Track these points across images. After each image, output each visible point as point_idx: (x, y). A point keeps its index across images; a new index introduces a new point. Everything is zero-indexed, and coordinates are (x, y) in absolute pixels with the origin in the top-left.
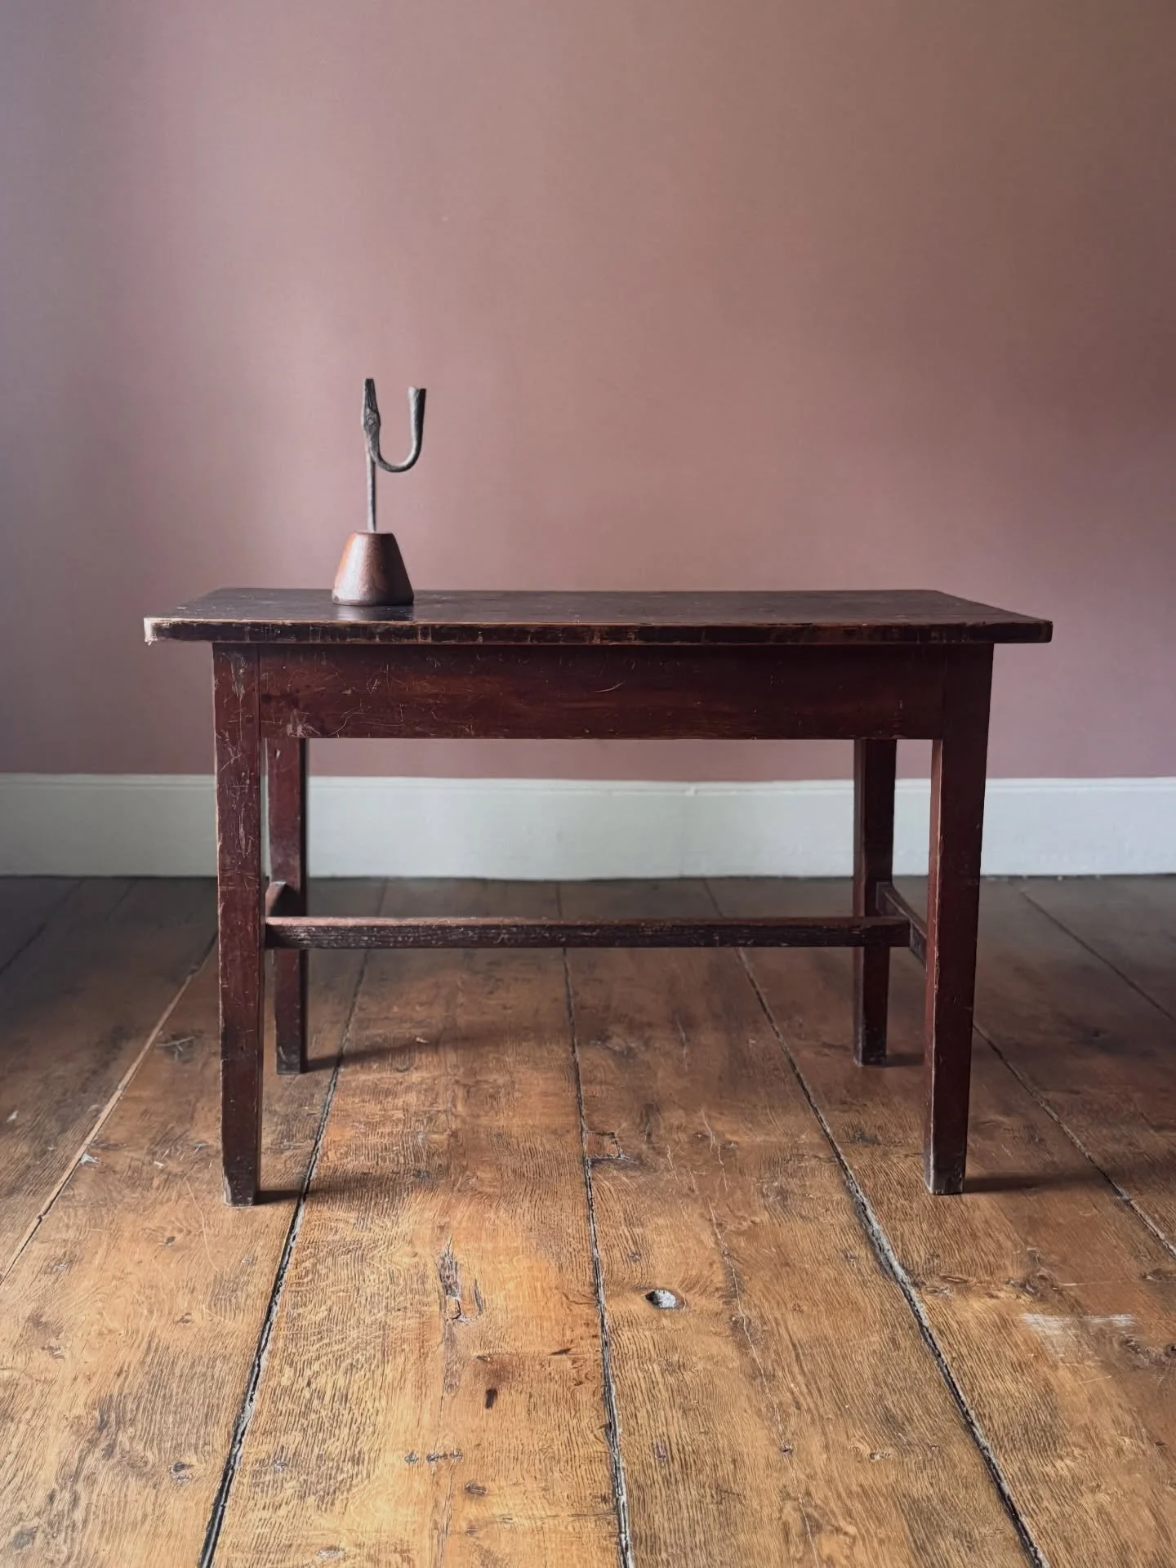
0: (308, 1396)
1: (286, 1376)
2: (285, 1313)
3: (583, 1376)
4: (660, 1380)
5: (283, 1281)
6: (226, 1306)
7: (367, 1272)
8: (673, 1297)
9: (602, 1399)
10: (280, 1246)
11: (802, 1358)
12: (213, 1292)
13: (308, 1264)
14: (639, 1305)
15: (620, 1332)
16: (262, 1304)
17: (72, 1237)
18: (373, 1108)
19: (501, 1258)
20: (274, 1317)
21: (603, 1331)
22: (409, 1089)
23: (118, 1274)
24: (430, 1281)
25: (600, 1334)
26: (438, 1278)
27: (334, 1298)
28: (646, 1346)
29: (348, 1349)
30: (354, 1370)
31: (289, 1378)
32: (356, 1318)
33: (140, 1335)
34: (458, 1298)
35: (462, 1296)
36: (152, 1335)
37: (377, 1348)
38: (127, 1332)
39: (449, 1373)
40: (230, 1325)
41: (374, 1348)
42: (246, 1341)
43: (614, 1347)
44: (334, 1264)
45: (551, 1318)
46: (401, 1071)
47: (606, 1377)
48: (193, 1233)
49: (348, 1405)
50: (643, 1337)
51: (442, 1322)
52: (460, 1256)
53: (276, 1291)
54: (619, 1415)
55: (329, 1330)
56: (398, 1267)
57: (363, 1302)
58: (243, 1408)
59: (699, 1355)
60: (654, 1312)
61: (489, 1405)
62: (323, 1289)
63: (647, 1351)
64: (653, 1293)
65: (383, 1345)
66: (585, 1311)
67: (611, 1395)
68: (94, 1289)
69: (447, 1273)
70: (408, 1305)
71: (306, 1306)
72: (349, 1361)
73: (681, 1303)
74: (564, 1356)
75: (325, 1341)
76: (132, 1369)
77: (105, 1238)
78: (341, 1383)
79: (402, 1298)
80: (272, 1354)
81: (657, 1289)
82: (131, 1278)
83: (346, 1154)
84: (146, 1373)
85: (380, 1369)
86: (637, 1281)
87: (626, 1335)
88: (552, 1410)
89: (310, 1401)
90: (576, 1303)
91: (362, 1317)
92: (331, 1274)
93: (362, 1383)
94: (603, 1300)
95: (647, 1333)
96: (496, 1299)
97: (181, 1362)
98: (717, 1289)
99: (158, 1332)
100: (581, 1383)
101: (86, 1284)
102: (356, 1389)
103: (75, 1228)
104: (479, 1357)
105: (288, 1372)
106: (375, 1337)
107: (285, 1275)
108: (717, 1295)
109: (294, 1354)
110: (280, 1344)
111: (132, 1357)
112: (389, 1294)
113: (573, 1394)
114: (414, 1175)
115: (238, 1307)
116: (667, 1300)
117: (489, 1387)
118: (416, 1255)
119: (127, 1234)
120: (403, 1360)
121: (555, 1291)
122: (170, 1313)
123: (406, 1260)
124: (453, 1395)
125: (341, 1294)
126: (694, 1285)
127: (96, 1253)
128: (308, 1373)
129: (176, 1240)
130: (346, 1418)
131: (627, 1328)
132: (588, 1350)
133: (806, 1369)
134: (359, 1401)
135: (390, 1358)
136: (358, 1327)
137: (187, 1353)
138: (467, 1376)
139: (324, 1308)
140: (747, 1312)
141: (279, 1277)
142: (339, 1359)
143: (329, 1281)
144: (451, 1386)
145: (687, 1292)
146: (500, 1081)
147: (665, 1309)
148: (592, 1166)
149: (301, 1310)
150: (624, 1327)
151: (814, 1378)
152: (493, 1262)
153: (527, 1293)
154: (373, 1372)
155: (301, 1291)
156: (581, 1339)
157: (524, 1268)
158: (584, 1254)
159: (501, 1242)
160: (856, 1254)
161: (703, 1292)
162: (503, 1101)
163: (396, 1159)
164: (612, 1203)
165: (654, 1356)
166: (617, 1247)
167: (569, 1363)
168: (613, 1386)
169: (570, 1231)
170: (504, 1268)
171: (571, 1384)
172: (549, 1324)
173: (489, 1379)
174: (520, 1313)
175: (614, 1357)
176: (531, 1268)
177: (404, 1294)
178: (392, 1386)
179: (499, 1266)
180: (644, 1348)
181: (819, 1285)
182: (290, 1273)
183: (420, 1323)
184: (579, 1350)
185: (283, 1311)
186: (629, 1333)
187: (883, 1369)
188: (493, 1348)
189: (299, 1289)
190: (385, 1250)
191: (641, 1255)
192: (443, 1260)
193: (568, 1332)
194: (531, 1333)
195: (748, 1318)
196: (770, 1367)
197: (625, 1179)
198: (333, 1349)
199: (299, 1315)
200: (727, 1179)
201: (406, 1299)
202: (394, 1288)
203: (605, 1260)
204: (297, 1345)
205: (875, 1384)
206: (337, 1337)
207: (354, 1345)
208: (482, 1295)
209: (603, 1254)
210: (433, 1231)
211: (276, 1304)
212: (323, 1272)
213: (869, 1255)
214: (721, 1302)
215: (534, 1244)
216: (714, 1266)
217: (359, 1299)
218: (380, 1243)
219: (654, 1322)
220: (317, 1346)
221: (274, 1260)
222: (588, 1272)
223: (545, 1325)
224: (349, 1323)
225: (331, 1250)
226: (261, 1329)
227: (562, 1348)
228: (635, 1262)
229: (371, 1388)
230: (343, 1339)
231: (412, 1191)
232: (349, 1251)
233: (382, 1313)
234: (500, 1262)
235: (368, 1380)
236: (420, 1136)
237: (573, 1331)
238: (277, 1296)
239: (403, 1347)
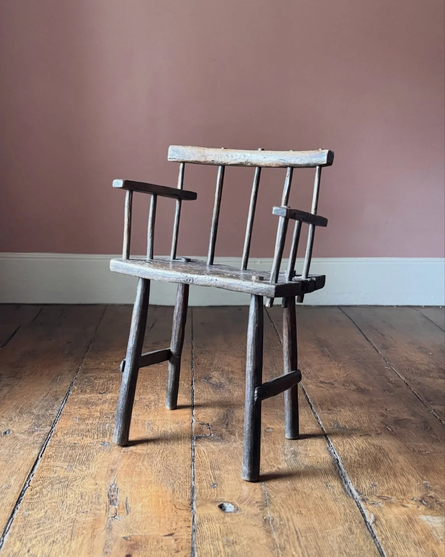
1: (17, 546)
2: (21, 514)
3: (180, 548)
4: (222, 550)
5: (23, 497)
7: (69, 493)
8: (233, 507)
10: (24, 479)
11: (300, 538)
13: (38, 489)
14: (215, 510)
15: (202, 525)
16: (10, 509)
18: (84, 411)
19: (142, 486)
20: (15, 516)
21: (193, 524)
22: (105, 402)
24: (102, 498)
25: (191, 525)
26: (107, 496)
27: (49, 506)
28: (216, 532)
29: (53, 533)
30: (54, 544)
31: (18, 548)
32: (59, 517)
34: (117, 507)
35: (119, 506)
37: (69, 532)
39: (106, 546)
41: (67, 532)
43: (198, 532)
44: (52, 489)
45: (165, 517)
46: (102, 394)
47: (193, 549)
50: (215, 527)
51: (106, 518)
52: (120, 485)
53: (18, 502)
55: (44, 523)
56: (86, 490)
57: (65, 508)
59: (245, 537)
60: (222, 514)
62: (43, 502)
63: (216, 535)
64: (222, 504)
65: (72, 530)
66: (185, 514)
69: (112, 494)
70: (89, 510)
71: (33, 510)
72: (52, 539)
73: (237, 509)
74: (171, 537)
75: (41, 528)
78: (46, 551)
79: (86, 507)
80: (11, 535)
81: (224, 502)
83: (67, 434)
85: (69, 544)
86: (214, 498)
87: (205, 527)
90: (180, 509)
91: (63, 516)
92: (49, 494)
93: (58, 551)
94: (195, 507)
95: (217, 525)
96: (137, 508)
98: (257, 502)
100: (178, 551)
102: (54, 553)
104: (124, 538)
105: (18, 544)
106: (69, 527)
107: (25, 494)
108: (256, 505)
109: (23, 535)
110: (16, 530)
114: (101, 444)
116: (229, 508)
117: (127, 554)
118: (96, 484)
120: (82, 539)
121: (169, 503)
123: (91, 487)
125: (53, 504)
126: (244, 500)
128: (29, 545)
131: (206, 522)
132: (184, 534)
133: (302, 545)
135: (75, 538)
136: (60, 521)
138: (116, 547)
139: (43, 511)
140: (272, 514)
141: (21, 495)
142: (47, 538)
143: (48, 497)
144: (106, 553)
145: (240, 504)
146: (152, 398)
147: (228, 512)
148: (196, 440)
149: (30, 512)
150: (205, 522)
151: (306, 549)
152: (138, 488)
153: (154, 504)
154: (65, 545)
155: (32, 502)
156: (181, 528)
157: (154, 491)
158: (187, 484)
159: (143, 479)
160: (333, 485)
161: (249, 504)
162: (153, 408)
163: (93, 436)
164: (204, 458)
165: (220, 537)
166: (205, 480)
167: (173, 541)
168: (196, 553)
169: (181, 472)
170: (143, 491)
171: (173, 552)
172: (164, 520)
173: (128, 549)
174: (149, 514)
175: (198, 538)
176: (158, 491)
177: (87, 504)
178: (74, 552)
179: (141, 490)
180: (215, 533)
181: (311, 500)
182: (28, 493)
183: (94, 519)
184: (179, 534)
185: (20, 512)
186: (207, 525)
187: (344, 544)
188: (132, 533)
189: (31, 501)
190: (80, 482)
191: (217, 485)
192: (111, 487)
193: (174, 525)
194: (154, 525)
195: (272, 517)
196: (283, 544)
197: (212, 446)
198: (44, 533)
199: (29, 515)
200: (266, 447)
201: (88, 507)
202: (82, 501)
203: (198, 487)
204: (25, 530)
205: (340, 553)
206: (48, 526)
207: (56, 531)
208: (130, 505)
209: (197, 484)
210: (107, 472)
211: (17, 509)
212: (45, 493)
213: (339, 485)
214: (258, 509)
215: (161, 480)
216: (256, 490)
217: (62, 506)
218: (78, 478)
219: (222, 519)
220: (36, 531)
221: (20, 487)
222: (188, 493)
223: (162, 521)
224: (55, 519)
225: (51, 481)
226: (7, 522)
227: (170, 533)
228: (214, 488)
229: (62, 553)
230: (51, 527)
231: (99, 452)
232: (61, 482)
233: (74, 514)
234: (141, 488)
235: (61, 549)
236: (107, 425)
237: (177, 524)
238: (19, 505)
239: (83, 532)
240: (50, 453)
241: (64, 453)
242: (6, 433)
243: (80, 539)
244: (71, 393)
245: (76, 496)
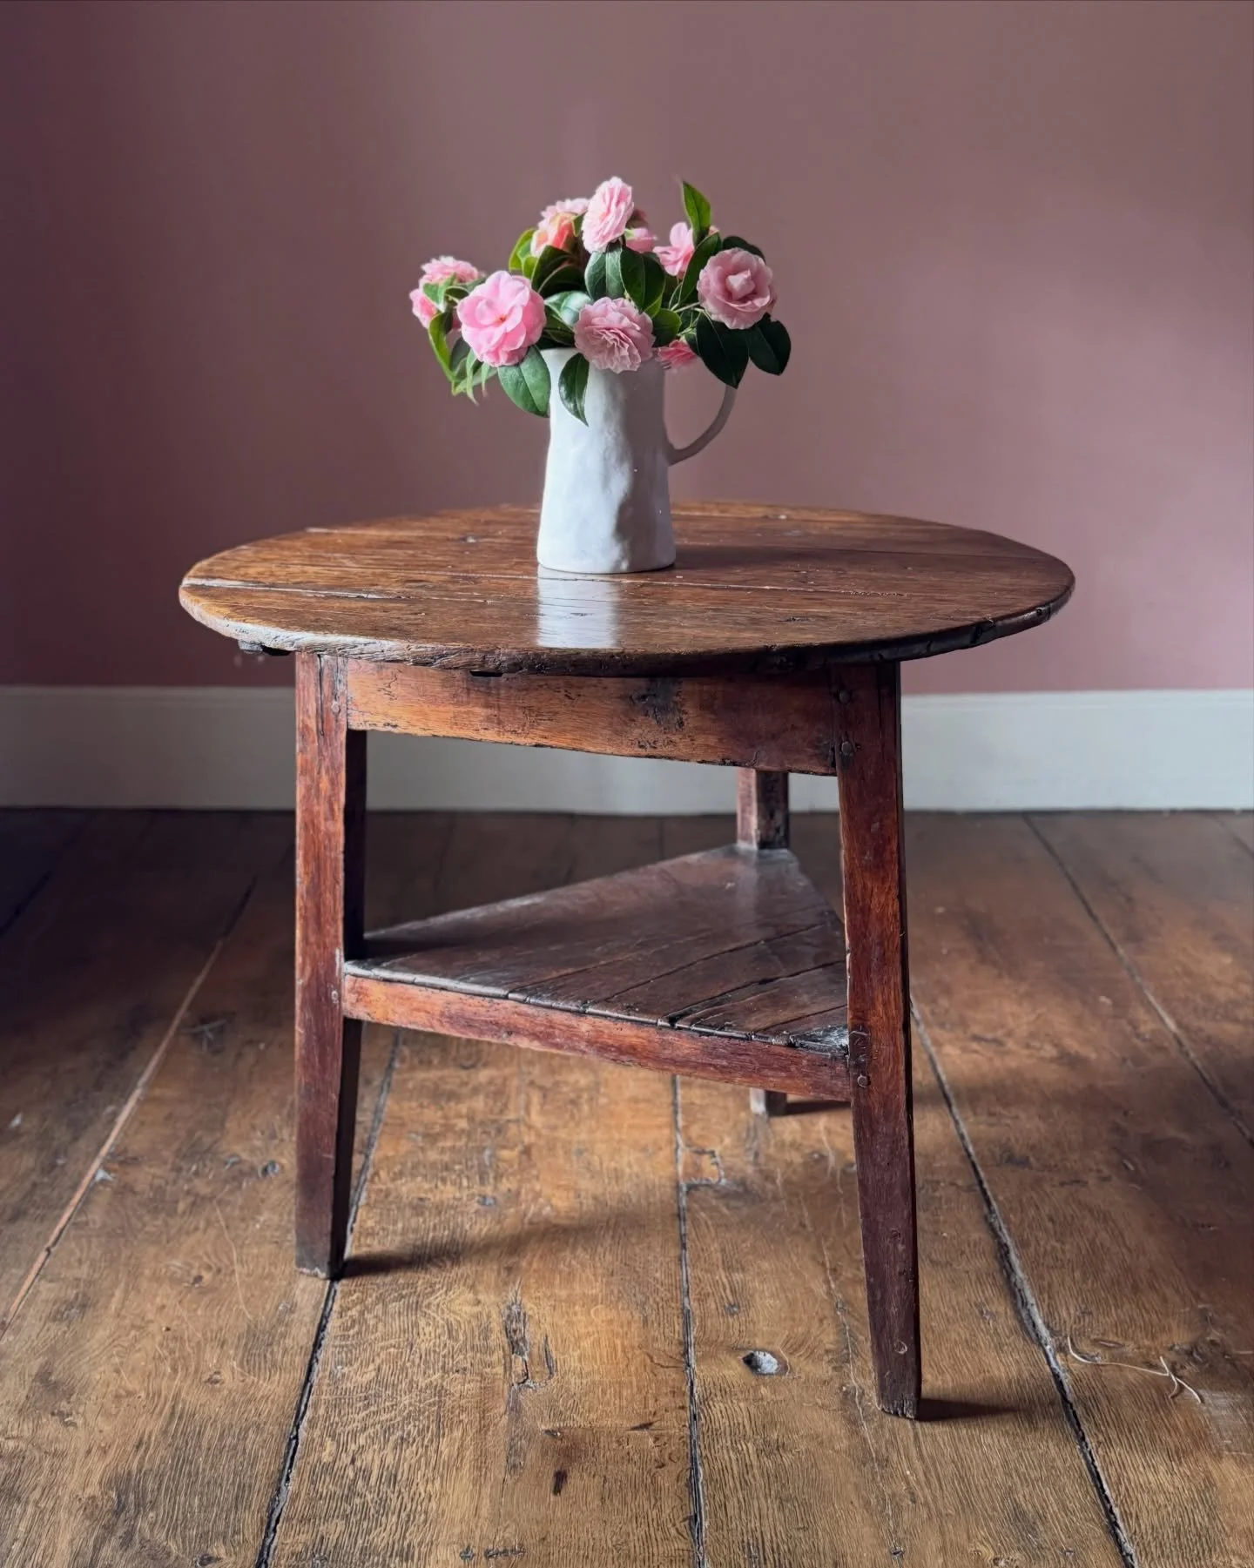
0: (351, 1475)
1: (327, 1451)
2: (327, 1373)
3: (667, 1458)
4: (755, 1463)
5: (325, 1333)
6: (260, 1363)
7: (422, 1323)
8: (774, 1360)
9: (687, 1485)
10: (323, 1290)
11: (921, 1438)
12: (246, 1345)
13: (354, 1312)
14: (734, 1370)
15: (711, 1403)
16: (301, 1361)
17: (85, 1276)
18: (432, 1115)
19: (577, 1308)
20: (315, 1378)
21: (691, 1402)
22: (476, 1091)
23: (138, 1322)
24: (493, 1337)
25: (688, 1405)
26: (504, 1332)
27: (383, 1355)
28: (741, 1421)
29: (399, 1419)
30: (405, 1446)
31: (330, 1454)
32: (408, 1380)
33: (163, 1399)
34: (526, 1358)
35: (530, 1355)
36: (176, 1397)
37: (431, 1419)
38: (148, 1395)
39: (513, 1450)
40: (265, 1387)
41: (428, 1417)
42: (283, 1407)
43: (703, 1421)
44: (385, 1313)
45: (631, 1383)
46: (465, 1068)
47: (693, 1460)
48: (223, 1272)
49: (397, 1488)
50: (737, 1409)
51: (506, 1386)
52: (529, 1305)
53: (317, 1345)
54: (706, 1504)
55: (377, 1395)
56: (459, 1318)
57: (417, 1361)
58: (279, 1490)
59: (802, 1433)
60: (751, 1379)
61: (557, 1490)
62: (370, 1344)
63: (741, 1427)
64: (752, 1355)
65: (438, 1414)
66: (673, 1375)
67: (698, 1480)
68: (111, 1339)
69: (514, 1326)
70: (469, 1365)
71: (351, 1365)
72: (400, 1433)
73: (784, 1368)
74: (646, 1432)
75: (372, 1409)
76: (153, 1438)
77: (123, 1277)
78: (390, 1460)
79: (461, 1357)
80: (313, 1424)
81: (755, 1350)
82: (153, 1328)
83: (401, 1174)
84: (170, 1445)
85: (434, 1445)
86: (734, 1340)
87: (718, 1407)
88: (629, 1498)
89: (354, 1481)
90: (662, 1366)
91: (415, 1378)
92: (380, 1326)
93: (413, 1461)
94: (693, 1361)
95: (742, 1405)
96: (569, 1360)
97: (208, 1432)
98: (827, 1352)
99: (183, 1395)
100: (663, 1465)
101: (102, 1333)
102: (406, 1467)
103: (88, 1263)
104: (547, 1432)
105: (330, 1446)
106: (430, 1405)
107: (329, 1326)
108: (826, 1358)
109: (337, 1424)
110: (321, 1411)
111: (154, 1426)
112: (446, 1350)
113: (653, 1477)
114: (478, 1202)
115: (274, 1365)
116: (768, 1363)
117: (558, 1469)
118: (479, 1302)
119: (147, 1272)
120: (460, 1434)
121: (638, 1352)
122: (196, 1371)
123: (467, 1308)
124: (516, 1477)
125: (392, 1350)
126: (800, 1346)
127: (113, 1295)
128: (352, 1447)
129: (204, 1280)
130: (395, 1503)
131: (719, 1398)
132: (674, 1425)
133: (924, 1452)
134: (410, 1482)
135: (446, 1430)
136: (410, 1392)
137: (215, 1421)
138: (532, 1455)
139: (371, 1367)
140: (861, 1380)
141: (321, 1328)
142: (388, 1430)
143: (379, 1334)
144: (514, 1466)
145: (791, 1354)
146: (583, 1082)
147: (764, 1375)
148: (688, 1193)
149: (346, 1370)
150: (716, 1396)
151: (934, 1464)
152: (567, 1313)
153: (605, 1354)
154: (427, 1447)
155: (347, 1346)
156: (666, 1411)
157: (603, 1321)
158: (673, 1305)
159: (578, 1289)
160: (994, 1310)
161: (810, 1355)
162: (586, 1108)
163: (458, 1181)
164: (708, 1240)
165: (749, 1432)
166: (711, 1297)
167: (651, 1441)
168: (701, 1470)
169: (658, 1275)
170: (580, 1321)
171: (652, 1466)
172: (629, 1391)
173: (558, 1459)
174: (597, 1378)
175: (703, 1434)
176: (611, 1322)
177: (464, 1352)
178: (447, 1465)
179: (574, 1319)
180: (739, 1424)
181: (946, 1349)
182: (333, 1324)
183: (481, 1388)
184: (664, 1424)
185: (324, 1370)
186: (721, 1405)
187: (1015, 1454)
188: (564, 1421)
189: (343, 1343)
190: (443, 1296)
191: (739, 1307)
192: (509, 1308)
193: (651, 1402)
194: (608, 1404)
195: (860, 1387)
196: (884, 1450)
197: (725, 1210)
198: (381, 1419)
199: (343, 1375)
200: (847, 1212)
201: (465, 1358)
202: (452, 1343)
203: (697, 1312)
204: (340, 1412)
205: (1005, 1473)
206: (387, 1404)
207: (405, 1414)
208: (554, 1354)
209: (695, 1305)
210: (499, 1273)
211: (317, 1361)
212: (371, 1323)
213: (1008, 1311)
214: (830, 1368)
215: (616, 1292)
216: (825, 1322)
217: (412, 1357)
218: (437, 1286)
219: (751, 1391)
220: (363, 1414)
221: (316, 1307)
222: (677, 1327)
223: (625, 1394)
224: (400, 1387)
225: (381, 1294)
226: (300, 1392)
227: (643, 1422)
228: (732, 1315)
229: (423, 1468)
230: (392, 1406)
231: (476, 1223)
232: (402, 1297)
233: (438, 1375)
234: (575, 1314)
235: (421, 1457)
236: (487, 1153)
237: (656, 1400)
238: (319, 1351)
239: (461, 1418)
240: (370, 1223)
241: (400, 1225)
242: (265, 1171)
243: (457, 1434)
244: (397, 1065)
245: (439, 1331)
